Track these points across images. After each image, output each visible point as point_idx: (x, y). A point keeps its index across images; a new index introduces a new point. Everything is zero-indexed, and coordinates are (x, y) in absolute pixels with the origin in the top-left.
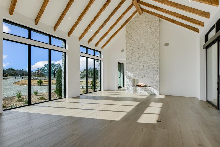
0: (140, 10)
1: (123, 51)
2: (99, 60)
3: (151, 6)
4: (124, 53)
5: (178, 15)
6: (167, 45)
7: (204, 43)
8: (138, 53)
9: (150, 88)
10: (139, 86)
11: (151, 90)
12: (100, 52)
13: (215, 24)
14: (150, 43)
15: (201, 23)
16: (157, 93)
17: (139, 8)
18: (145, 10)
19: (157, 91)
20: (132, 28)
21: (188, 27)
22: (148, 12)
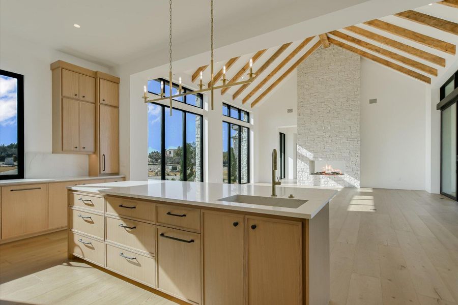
0: (327, 41)
1: (290, 111)
2: (245, 127)
3: (349, 38)
4: (294, 114)
5: (396, 57)
6: (373, 101)
7: (438, 101)
8: (320, 116)
9: (342, 176)
10: (322, 173)
11: (345, 179)
12: (248, 114)
13: (453, 75)
14: (343, 98)
15: (432, 70)
16: (356, 183)
17: (326, 39)
18: (336, 42)
19: (355, 180)
20: (308, 71)
21: (412, 74)
22: (341, 45)
